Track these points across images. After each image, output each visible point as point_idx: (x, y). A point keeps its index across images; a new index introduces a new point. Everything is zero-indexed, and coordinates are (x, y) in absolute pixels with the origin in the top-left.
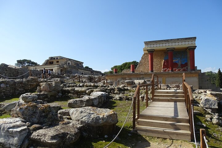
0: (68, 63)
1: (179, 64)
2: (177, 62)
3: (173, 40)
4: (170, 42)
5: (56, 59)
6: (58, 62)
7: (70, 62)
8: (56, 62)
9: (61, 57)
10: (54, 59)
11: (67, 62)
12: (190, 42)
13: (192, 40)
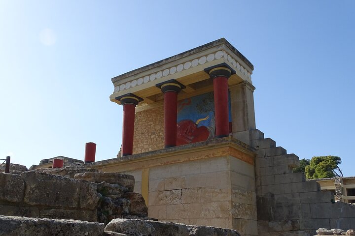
1: (212, 128)
2: (206, 125)
3: (170, 60)
4: (164, 67)
12: (211, 57)
13: (214, 49)
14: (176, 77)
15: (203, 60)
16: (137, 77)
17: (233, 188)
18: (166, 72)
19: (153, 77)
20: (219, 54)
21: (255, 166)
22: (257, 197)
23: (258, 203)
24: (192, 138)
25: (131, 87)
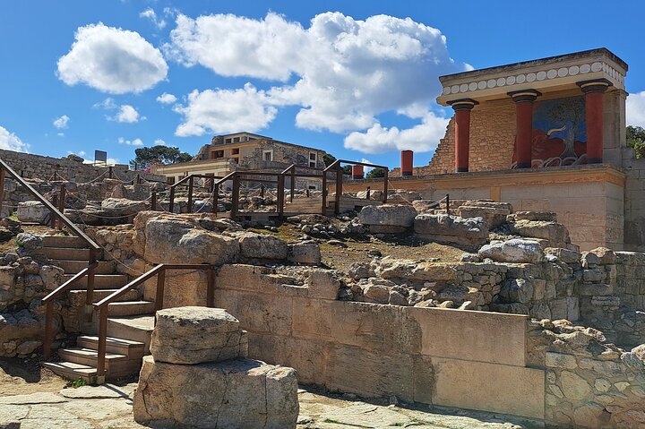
0: (264, 155)
1: (569, 141)
2: (560, 136)
3: (528, 65)
4: (518, 72)
5: (232, 141)
6: (236, 151)
7: (272, 151)
8: (231, 152)
9: (249, 136)
10: (229, 141)
11: (264, 151)
12: (585, 68)
13: (590, 60)
14: (536, 86)
15: (574, 70)
16: (478, 79)
17: (608, 214)
18: (521, 78)
19: (501, 82)
20: (596, 66)
21: (625, 188)
22: (626, 222)
23: (626, 227)
24: (540, 150)
25: (469, 91)
